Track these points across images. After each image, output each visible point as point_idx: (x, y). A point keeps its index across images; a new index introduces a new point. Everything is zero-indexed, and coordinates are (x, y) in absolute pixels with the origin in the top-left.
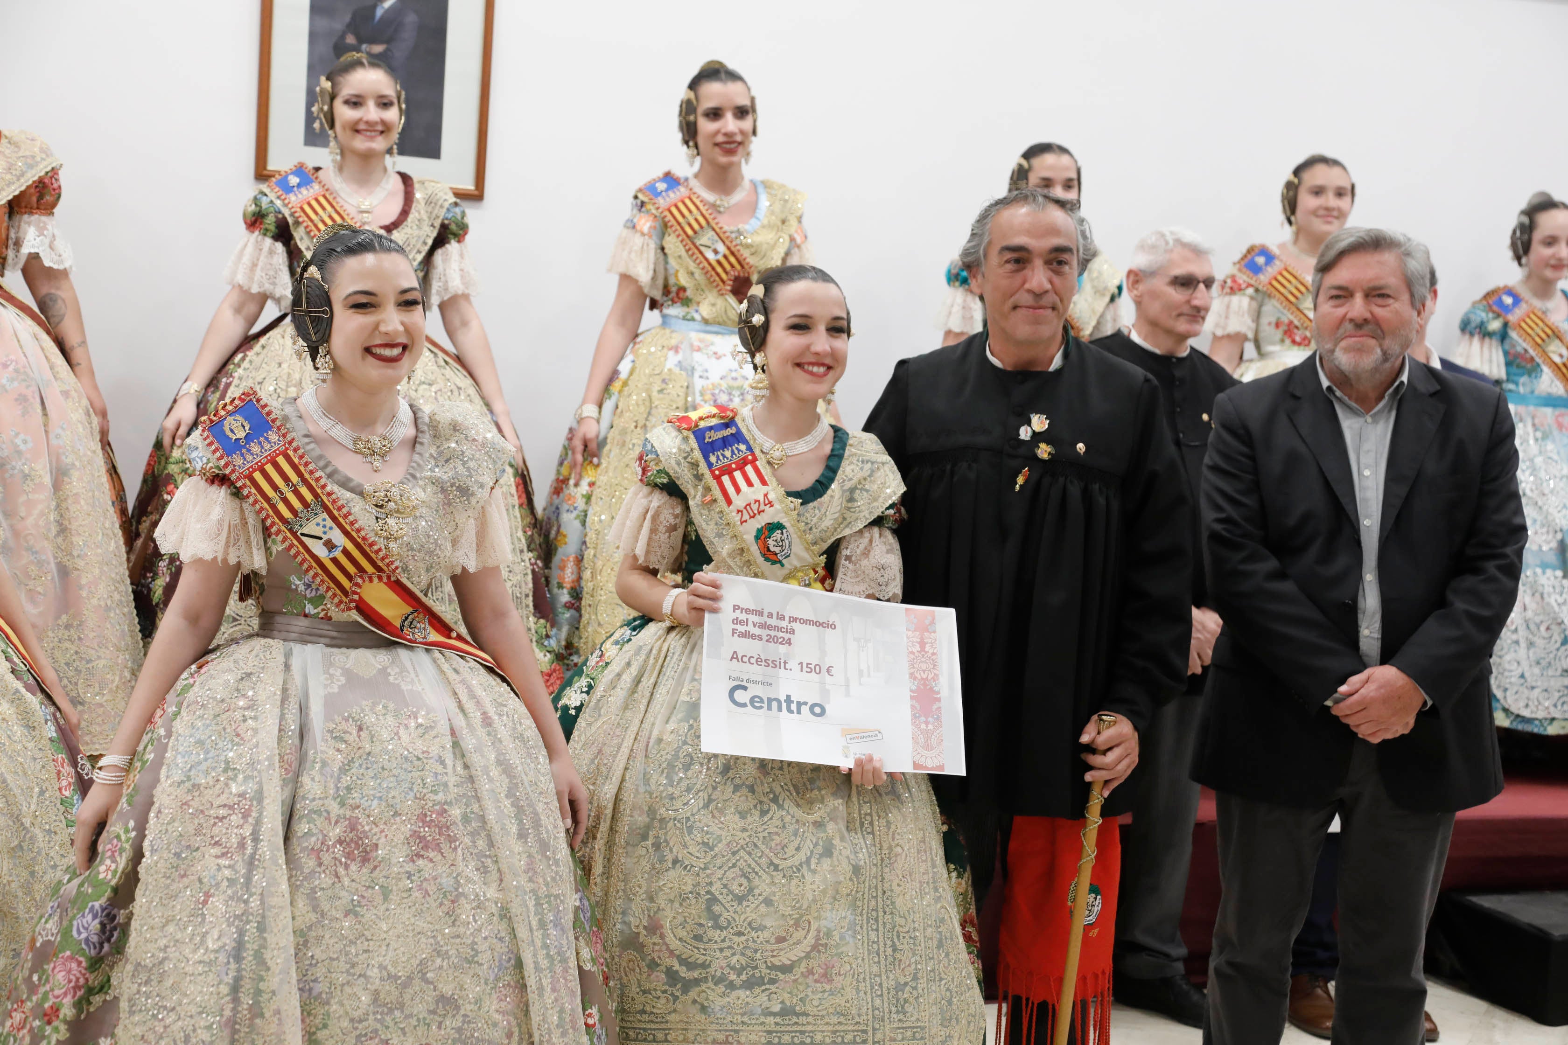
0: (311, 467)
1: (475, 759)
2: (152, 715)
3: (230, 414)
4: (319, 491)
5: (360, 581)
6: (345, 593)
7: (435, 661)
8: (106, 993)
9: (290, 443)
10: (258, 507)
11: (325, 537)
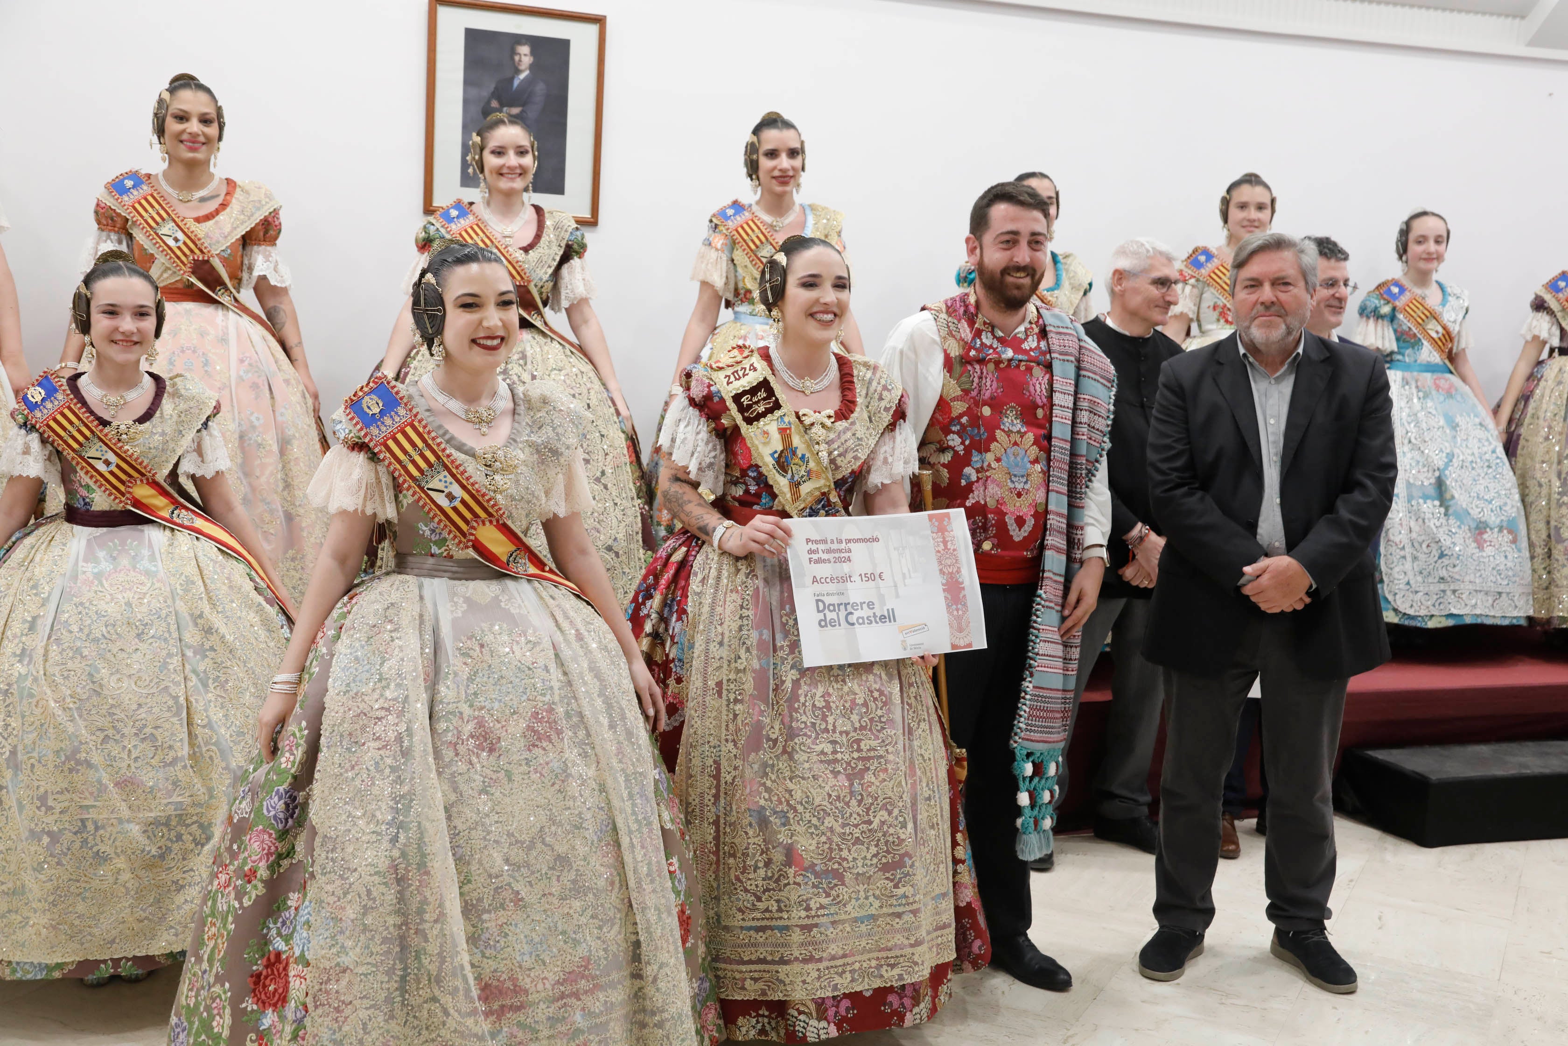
0: (433, 434)
1: (573, 667)
2: (315, 638)
3: (368, 394)
4: (440, 454)
5: (475, 524)
6: (464, 534)
7: (535, 589)
8: (292, 858)
9: (415, 416)
10: (392, 468)
11: (446, 491)
